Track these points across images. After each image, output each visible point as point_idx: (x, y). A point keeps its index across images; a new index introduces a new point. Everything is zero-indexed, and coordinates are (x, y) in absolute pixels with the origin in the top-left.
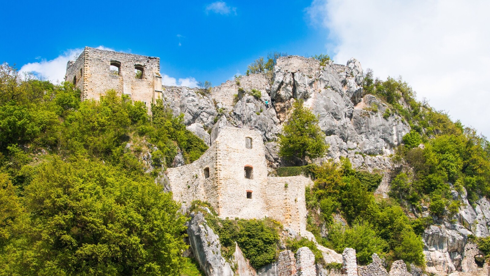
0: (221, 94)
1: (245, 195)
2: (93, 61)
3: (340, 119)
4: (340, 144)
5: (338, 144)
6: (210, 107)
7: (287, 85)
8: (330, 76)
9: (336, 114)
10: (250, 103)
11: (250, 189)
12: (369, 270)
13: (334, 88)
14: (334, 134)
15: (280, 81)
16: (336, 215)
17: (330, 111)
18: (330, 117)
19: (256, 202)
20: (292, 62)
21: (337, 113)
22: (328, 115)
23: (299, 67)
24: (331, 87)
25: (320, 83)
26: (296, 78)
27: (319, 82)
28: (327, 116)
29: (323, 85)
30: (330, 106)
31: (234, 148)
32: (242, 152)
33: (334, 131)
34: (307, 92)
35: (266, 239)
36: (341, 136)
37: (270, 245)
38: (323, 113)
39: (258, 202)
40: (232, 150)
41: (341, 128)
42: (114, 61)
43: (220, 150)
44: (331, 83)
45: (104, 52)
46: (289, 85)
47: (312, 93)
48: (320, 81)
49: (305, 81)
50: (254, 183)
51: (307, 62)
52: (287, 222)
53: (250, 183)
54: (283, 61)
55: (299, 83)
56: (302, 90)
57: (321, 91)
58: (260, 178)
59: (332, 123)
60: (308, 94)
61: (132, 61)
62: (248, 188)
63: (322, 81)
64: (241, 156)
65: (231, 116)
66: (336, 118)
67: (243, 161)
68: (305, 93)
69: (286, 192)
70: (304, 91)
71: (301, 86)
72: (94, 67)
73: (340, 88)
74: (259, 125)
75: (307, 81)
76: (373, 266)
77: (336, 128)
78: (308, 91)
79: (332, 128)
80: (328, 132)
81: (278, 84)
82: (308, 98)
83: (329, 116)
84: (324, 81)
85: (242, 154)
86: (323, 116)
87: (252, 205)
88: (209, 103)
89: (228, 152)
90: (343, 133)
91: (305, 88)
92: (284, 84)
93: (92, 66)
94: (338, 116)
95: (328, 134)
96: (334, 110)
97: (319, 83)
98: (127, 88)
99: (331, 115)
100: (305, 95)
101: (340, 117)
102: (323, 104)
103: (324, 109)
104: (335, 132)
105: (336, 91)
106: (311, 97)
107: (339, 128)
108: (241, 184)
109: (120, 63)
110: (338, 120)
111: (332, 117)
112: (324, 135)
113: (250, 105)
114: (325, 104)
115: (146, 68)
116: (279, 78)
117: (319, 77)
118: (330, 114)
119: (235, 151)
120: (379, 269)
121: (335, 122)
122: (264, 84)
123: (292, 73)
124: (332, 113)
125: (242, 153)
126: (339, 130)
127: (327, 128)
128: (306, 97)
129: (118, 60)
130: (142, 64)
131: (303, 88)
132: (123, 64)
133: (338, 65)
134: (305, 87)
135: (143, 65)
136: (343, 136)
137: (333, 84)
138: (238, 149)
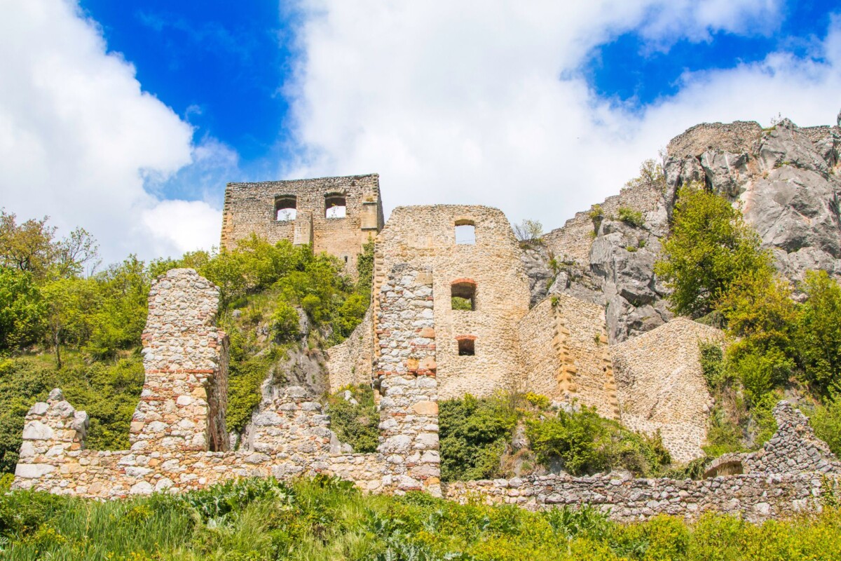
0: (567, 241)
1: (455, 348)
2: (239, 203)
3: (815, 213)
4: (823, 262)
5: (817, 262)
6: (538, 266)
7: (689, 180)
8: (788, 144)
9: (803, 206)
10: (611, 234)
11: (467, 334)
12: (770, 456)
13: (798, 163)
14: (806, 245)
15: (675, 179)
16: (787, 391)
17: (788, 203)
18: (790, 214)
19: (486, 360)
20: (695, 137)
21: (805, 203)
22: (785, 212)
23: (711, 142)
24: (791, 163)
25: (765, 161)
26: (706, 161)
27: (761, 159)
28: (783, 214)
29: (771, 162)
30: (786, 192)
31: (421, 247)
32: (443, 253)
33: (804, 238)
34: (732, 182)
35: (471, 430)
36: (824, 247)
37: (484, 444)
38: (773, 210)
39: (494, 361)
40: (416, 253)
41: (822, 230)
42: (281, 197)
43: (381, 257)
44: (790, 156)
45: (263, 185)
46: (694, 181)
47: (745, 183)
48: (763, 157)
49: (725, 162)
50: (480, 318)
51: (729, 131)
52: (562, 391)
53: (468, 319)
54: (678, 144)
55: (712, 168)
56: (721, 181)
57: (767, 175)
58: (499, 306)
59: (796, 224)
60: (735, 185)
61: (320, 189)
62: (464, 330)
63: (766, 156)
64: (440, 262)
65: (586, 274)
66: (805, 214)
67: (448, 273)
68: (729, 185)
69: (555, 317)
70: (725, 180)
71: (717, 173)
72: (240, 214)
73: (816, 162)
74: (632, 269)
75: (729, 160)
76: (779, 439)
77: (808, 232)
78: (735, 179)
79: (798, 233)
80: (790, 243)
81: (673, 187)
82: (738, 193)
83: (788, 213)
84: (772, 154)
85: (446, 258)
86: (774, 215)
87: (476, 370)
88: (537, 259)
89: (405, 258)
90: (829, 238)
91: (727, 175)
92: (685, 182)
93: (238, 212)
94: (810, 207)
95: (792, 249)
96: (795, 197)
97: (762, 161)
98: (300, 235)
99: (792, 209)
100: (729, 189)
101: (815, 209)
102: (770, 193)
103: (774, 203)
104: (808, 240)
105: (807, 168)
106: (745, 190)
107: (815, 231)
108: (440, 325)
109: (295, 197)
110: (811, 217)
111: (794, 213)
112: (781, 253)
113: (611, 237)
114: (775, 192)
115: (349, 196)
116: (673, 173)
117: (759, 149)
118: (789, 208)
119: (425, 252)
120: (799, 445)
121: (803, 221)
122: (653, 200)
123: (697, 157)
124: (794, 206)
125: (445, 255)
126: (816, 234)
127: (785, 237)
128: (734, 193)
129: (290, 194)
130: (341, 190)
131: (721, 176)
132: (300, 198)
133: (813, 128)
134: (727, 173)
135: (342, 192)
136: (829, 247)
137: (795, 157)
138: (434, 247)
